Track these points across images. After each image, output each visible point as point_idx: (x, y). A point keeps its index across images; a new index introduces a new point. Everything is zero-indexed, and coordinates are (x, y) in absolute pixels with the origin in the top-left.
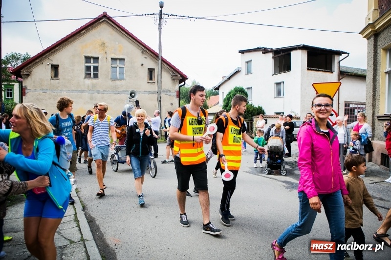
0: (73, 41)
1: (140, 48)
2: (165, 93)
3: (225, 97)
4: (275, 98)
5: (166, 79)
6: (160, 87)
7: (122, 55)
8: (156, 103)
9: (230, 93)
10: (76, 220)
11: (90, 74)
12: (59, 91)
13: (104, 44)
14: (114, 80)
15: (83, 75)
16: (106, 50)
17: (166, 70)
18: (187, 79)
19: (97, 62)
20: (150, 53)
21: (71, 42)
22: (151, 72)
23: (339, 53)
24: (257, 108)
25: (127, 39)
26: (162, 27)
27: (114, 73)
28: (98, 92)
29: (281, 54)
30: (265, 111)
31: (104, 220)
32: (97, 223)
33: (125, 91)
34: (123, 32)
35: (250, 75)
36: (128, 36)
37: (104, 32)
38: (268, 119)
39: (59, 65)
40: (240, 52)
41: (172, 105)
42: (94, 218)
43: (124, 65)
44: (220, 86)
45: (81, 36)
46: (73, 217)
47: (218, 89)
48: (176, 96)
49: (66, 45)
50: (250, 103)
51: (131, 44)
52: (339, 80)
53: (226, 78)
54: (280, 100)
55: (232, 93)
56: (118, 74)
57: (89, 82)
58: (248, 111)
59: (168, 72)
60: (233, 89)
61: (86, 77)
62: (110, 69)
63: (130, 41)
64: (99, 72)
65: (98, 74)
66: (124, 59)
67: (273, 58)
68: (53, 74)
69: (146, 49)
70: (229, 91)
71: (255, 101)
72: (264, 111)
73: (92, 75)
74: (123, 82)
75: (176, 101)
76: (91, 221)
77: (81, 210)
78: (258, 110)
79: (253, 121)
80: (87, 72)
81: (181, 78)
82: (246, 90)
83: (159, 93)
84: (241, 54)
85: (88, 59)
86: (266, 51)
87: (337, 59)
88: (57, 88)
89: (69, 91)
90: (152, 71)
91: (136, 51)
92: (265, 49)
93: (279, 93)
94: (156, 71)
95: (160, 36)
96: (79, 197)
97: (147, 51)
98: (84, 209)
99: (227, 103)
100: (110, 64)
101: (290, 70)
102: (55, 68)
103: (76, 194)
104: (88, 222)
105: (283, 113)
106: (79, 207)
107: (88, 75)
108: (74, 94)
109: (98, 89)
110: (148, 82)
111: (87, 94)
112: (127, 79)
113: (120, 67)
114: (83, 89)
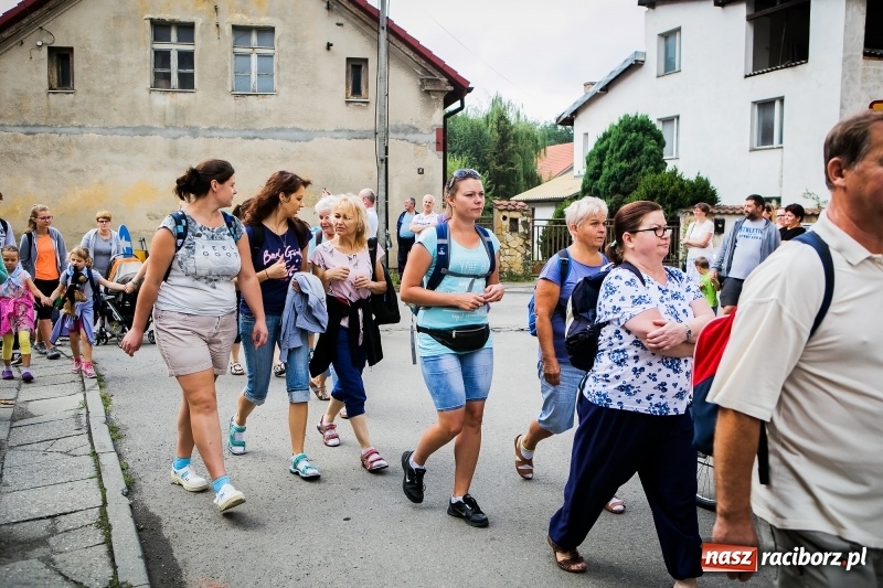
2: (401, 136)
3: (591, 147)
4: (752, 150)
5: (402, 92)
6: (383, 117)
7: (268, 15)
8: (372, 166)
9: (606, 136)
10: (104, 524)
11: (168, 77)
12: (71, 129)
14: (241, 93)
15: (148, 80)
17: (403, 64)
18: (470, 90)
19: (191, 39)
20: (354, 9)
22: (356, 67)
24: (691, 183)
27: (241, 73)
28: (194, 132)
29: (777, 6)
30: (719, 194)
31: (187, 526)
32: (167, 533)
33: (278, 130)
35: (672, 79)
38: (726, 218)
39: (71, 49)
41: (421, 172)
42: (159, 519)
43: (272, 46)
44: (575, 113)
46: (95, 514)
47: (569, 121)
48: (434, 146)
50: (669, 168)
53: (596, 89)
54: (768, 157)
55: (613, 136)
56: (254, 78)
57: (163, 101)
58: (664, 194)
59: (410, 70)
60: (616, 123)
61: (155, 85)
62: (230, 61)
64: (196, 71)
65: (192, 76)
66: (272, 30)
67: (749, 19)
68: (56, 77)
70: (606, 128)
71: (685, 160)
72: (714, 193)
73: (175, 80)
74: (270, 102)
75: (434, 161)
76: (147, 528)
77: (119, 494)
78: (694, 190)
79: (678, 224)
80: (159, 70)
81: (450, 88)
82: (659, 127)
83: (382, 134)
84: (645, 8)
85: (160, 28)
88: (67, 119)
89: (105, 129)
90: (360, 67)
91: (309, 3)
93: (766, 136)
94: (372, 65)
96: (119, 456)
97: (344, 2)
98: (130, 489)
99: (596, 168)
100: (230, 44)
101: (806, 57)
102: (62, 59)
103: (110, 445)
104: (139, 530)
105: (779, 200)
106: (115, 483)
107: (161, 79)
108: (121, 139)
109: (195, 124)
110: (348, 102)
111: (158, 138)
112: (283, 90)
113: (260, 56)
114: (148, 123)
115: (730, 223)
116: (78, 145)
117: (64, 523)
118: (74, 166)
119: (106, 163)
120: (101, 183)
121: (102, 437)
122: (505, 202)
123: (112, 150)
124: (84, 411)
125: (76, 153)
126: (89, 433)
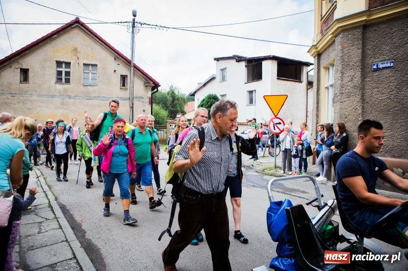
0: (44, 45)
1: (113, 55)
2: (138, 99)
3: (199, 103)
4: (247, 105)
5: (139, 87)
6: (132, 93)
7: (95, 60)
8: (128, 109)
9: (204, 100)
10: (50, 206)
11: (61, 79)
12: (29, 96)
13: (76, 49)
14: (86, 85)
15: (54, 80)
16: (78, 55)
17: (139, 77)
18: (160, 86)
19: (69, 67)
20: (123, 60)
21: (42, 46)
22: (124, 78)
23: (308, 64)
25: (100, 45)
26: (135, 36)
27: (86, 79)
28: (70, 97)
29: (254, 63)
31: (73, 207)
33: (98, 97)
34: (96, 38)
35: (224, 83)
36: (101, 42)
37: (76, 38)
39: (28, 69)
40: (215, 59)
41: (144, 111)
42: (65, 205)
43: (96, 70)
44: (195, 92)
45: (52, 41)
46: (47, 205)
47: (193, 95)
48: (148, 103)
49: (36, 49)
51: (104, 50)
52: (308, 89)
53: (201, 85)
54: (252, 107)
55: (206, 100)
56: (90, 80)
57: (60, 87)
59: (141, 79)
60: (207, 96)
61: (57, 82)
62: (82, 75)
63: (103, 47)
64: (71, 78)
65: (69, 79)
66: (96, 65)
67: (246, 66)
68: (22, 78)
69: (118, 56)
70: (204, 98)
73: (64, 80)
74: (95, 88)
75: (148, 107)
76: (63, 208)
77: (53, 200)
80: (61, 77)
81: (154, 85)
83: (131, 99)
84: (216, 61)
85: (59, 64)
86: (239, 59)
87: (305, 69)
88: (26, 92)
89: (39, 96)
90: (125, 78)
91: (109, 58)
92: (239, 57)
93: (251, 101)
94: (129, 77)
95: (133, 44)
96: (52, 192)
97: (120, 57)
98: (56, 199)
100: (82, 70)
101: (261, 79)
103: (49, 190)
104: (60, 207)
106: (52, 198)
107: (59, 80)
108: (45, 99)
109: (70, 94)
110: (121, 89)
111: (58, 99)
112: (100, 85)
113: (92, 73)
114: (54, 94)
115: (240, 127)
116: (30, 100)
117: (39, 207)
118: (28, 107)
119: (39, 106)
120: (38, 113)
121: (46, 188)
122: (171, 121)
123: (42, 102)
124: (39, 182)
125: (29, 103)
126: (42, 187)
